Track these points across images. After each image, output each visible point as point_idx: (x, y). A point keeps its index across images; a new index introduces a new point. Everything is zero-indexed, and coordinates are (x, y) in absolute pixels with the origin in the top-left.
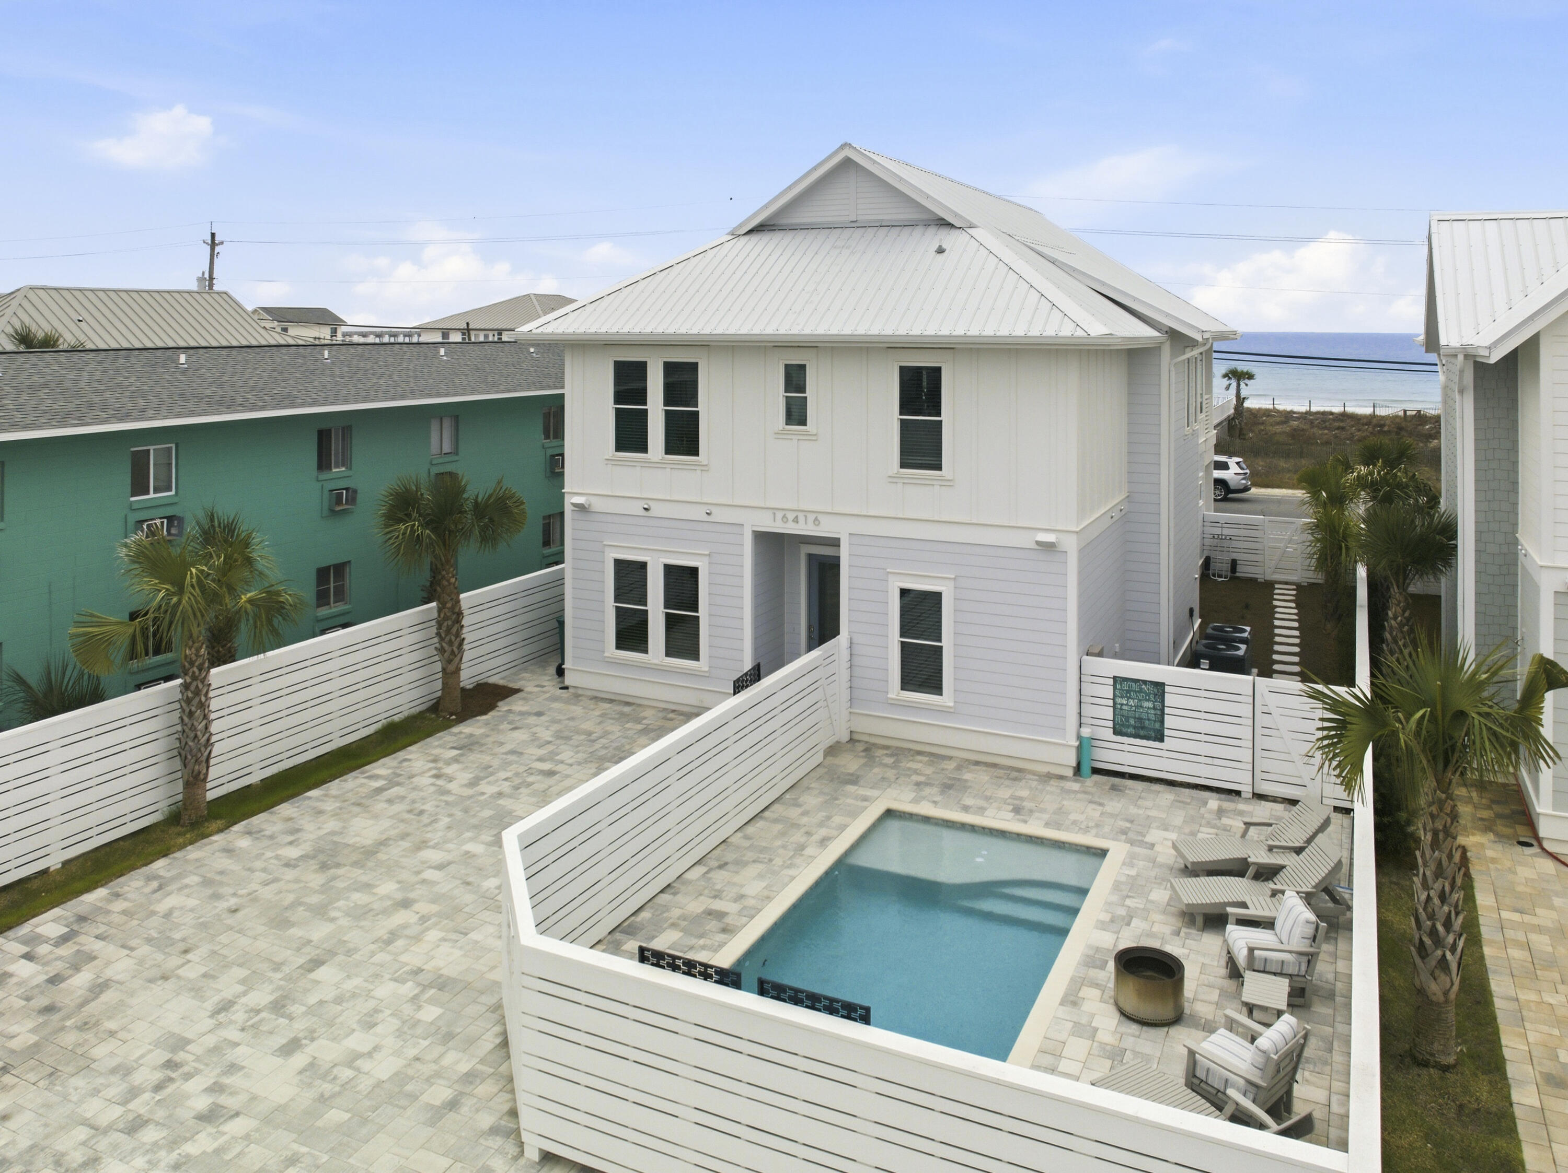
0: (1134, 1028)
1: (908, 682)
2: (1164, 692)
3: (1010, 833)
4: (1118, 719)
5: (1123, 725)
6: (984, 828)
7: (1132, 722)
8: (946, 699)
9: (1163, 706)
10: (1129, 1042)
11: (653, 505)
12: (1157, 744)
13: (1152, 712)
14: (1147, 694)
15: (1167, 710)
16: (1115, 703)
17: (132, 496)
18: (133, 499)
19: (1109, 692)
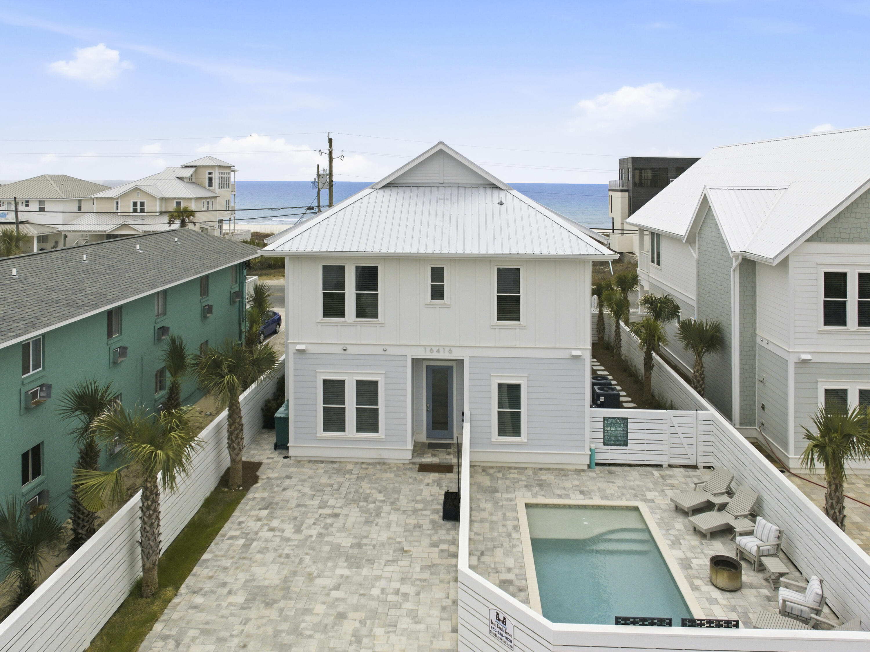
0: (728, 594)
1: (502, 432)
2: (627, 422)
3: (588, 506)
4: (606, 438)
5: (608, 440)
6: (575, 506)
7: (613, 438)
8: (523, 438)
9: (627, 429)
10: (733, 602)
11: (348, 347)
12: (624, 448)
13: (622, 432)
14: (620, 424)
15: (629, 431)
16: (604, 430)
17: (23, 374)
18: (23, 377)
19: (601, 425)
